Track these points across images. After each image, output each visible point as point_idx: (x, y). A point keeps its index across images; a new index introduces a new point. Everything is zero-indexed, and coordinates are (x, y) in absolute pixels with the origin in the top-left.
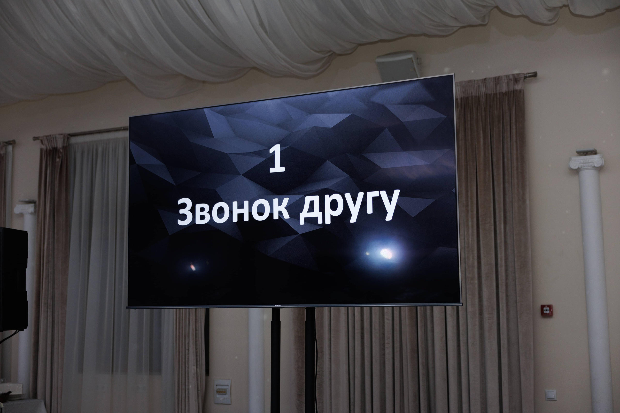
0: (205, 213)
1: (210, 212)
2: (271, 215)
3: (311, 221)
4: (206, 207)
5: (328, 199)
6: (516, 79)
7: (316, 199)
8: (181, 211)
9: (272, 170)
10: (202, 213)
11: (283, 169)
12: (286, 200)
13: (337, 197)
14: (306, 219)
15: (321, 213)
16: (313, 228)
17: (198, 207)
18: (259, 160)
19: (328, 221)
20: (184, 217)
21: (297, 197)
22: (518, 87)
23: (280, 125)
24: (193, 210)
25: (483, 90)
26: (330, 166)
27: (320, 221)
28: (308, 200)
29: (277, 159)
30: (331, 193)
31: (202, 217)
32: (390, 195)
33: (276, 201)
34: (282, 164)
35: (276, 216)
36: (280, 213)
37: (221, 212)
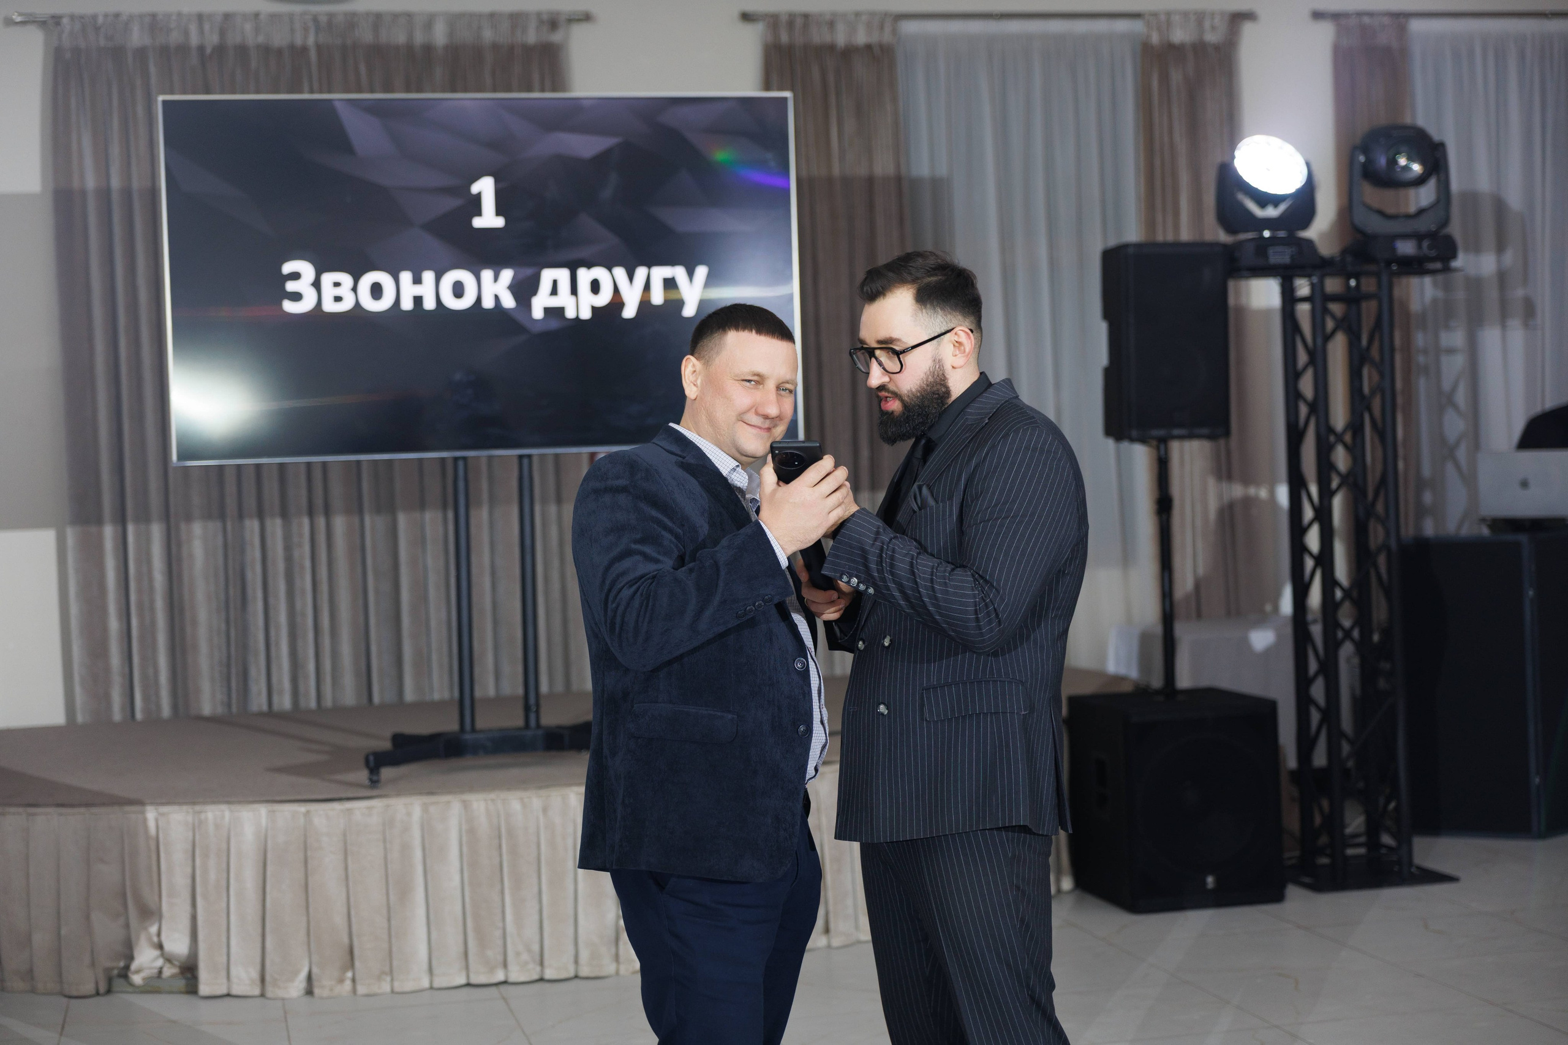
0: (345, 291)
1: (354, 289)
2: (479, 300)
3: (554, 313)
4: (346, 279)
5: (585, 276)
6: (553, 22)
7: (562, 275)
8: (291, 286)
9: (478, 223)
10: (338, 292)
11: (499, 222)
12: (507, 275)
13: (599, 273)
14: (547, 310)
15: (573, 298)
16: (554, 324)
17: (328, 278)
18: (451, 203)
19: (586, 314)
20: (297, 297)
21: (529, 271)
22: (556, 37)
23: (494, 145)
24: (317, 284)
25: (488, 35)
26: (587, 223)
27: (570, 314)
28: (548, 276)
29: (488, 203)
30: (589, 266)
31: (338, 299)
32: (691, 274)
33: (487, 275)
34: (499, 212)
35: (488, 303)
36: (497, 297)
37: (377, 291)
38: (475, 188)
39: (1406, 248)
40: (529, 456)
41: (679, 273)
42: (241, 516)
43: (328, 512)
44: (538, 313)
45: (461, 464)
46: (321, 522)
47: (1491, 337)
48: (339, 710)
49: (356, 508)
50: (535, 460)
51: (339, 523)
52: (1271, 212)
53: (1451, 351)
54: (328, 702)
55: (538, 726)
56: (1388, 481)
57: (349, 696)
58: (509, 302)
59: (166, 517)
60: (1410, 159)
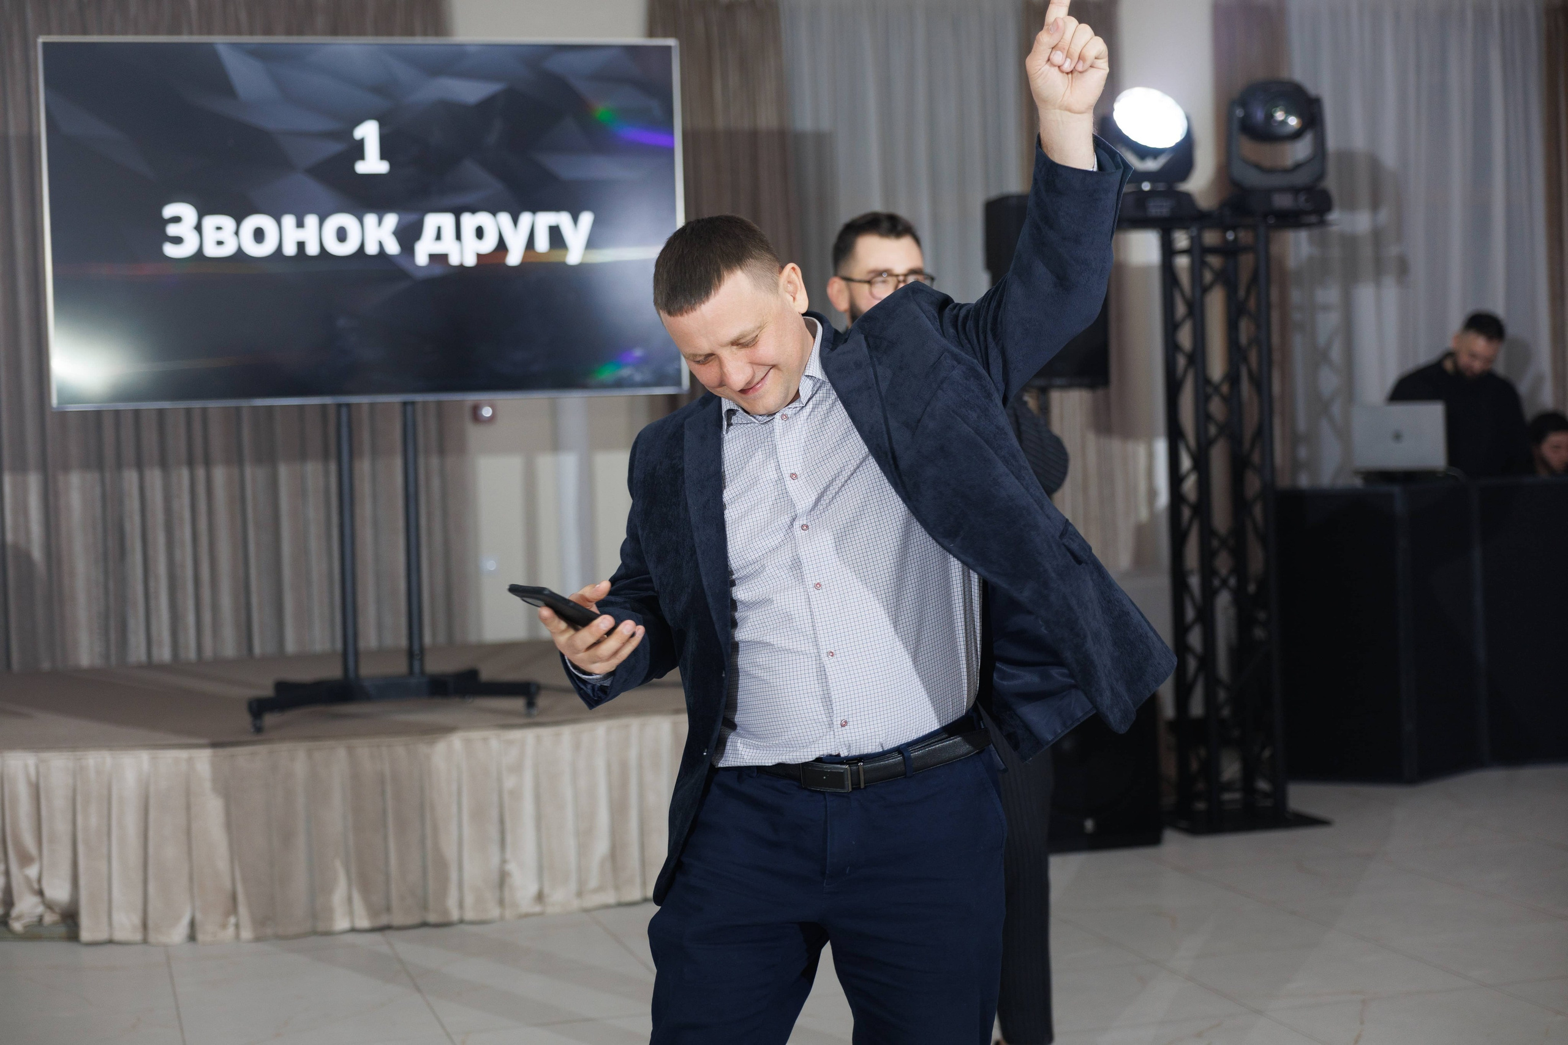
0: (227, 235)
1: (237, 233)
2: (362, 246)
3: (438, 259)
4: (227, 222)
5: (470, 222)
7: (446, 220)
9: (361, 168)
10: (220, 236)
11: (383, 167)
12: (391, 220)
13: (483, 219)
14: (433, 257)
15: (457, 245)
16: (438, 270)
17: (210, 222)
18: (334, 148)
19: (470, 261)
20: (178, 240)
21: (411, 217)
23: (377, 90)
24: (198, 228)
26: (471, 169)
27: (454, 261)
28: (432, 221)
29: (372, 147)
30: (473, 211)
31: (220, 243)
32: (575, 219)
33: (371, 219)
34: (383, 157)
35: (372, 249)
36: (381, 244)
37: (259, 235)
38: (359, 132)
39: (1283, 201)
40: (413, 403)
41: (563, 219)
42: (119, 466)
43: (208, 463)
44: (421, 257)
45: (344, 411)
46: (201, 473)
47: (1365, 295)
48: (219, 661)
49: (235, 458)
50: (419, 410)
51: (219, 474)
52: (1151, 165)
53: (1326, 308)
54: (208, 652)
55: (422, 672)
56: (1263, 433)
57: (229, 648)
58: (393, 248)
59: (43, 467)
60: (1288, 113)
